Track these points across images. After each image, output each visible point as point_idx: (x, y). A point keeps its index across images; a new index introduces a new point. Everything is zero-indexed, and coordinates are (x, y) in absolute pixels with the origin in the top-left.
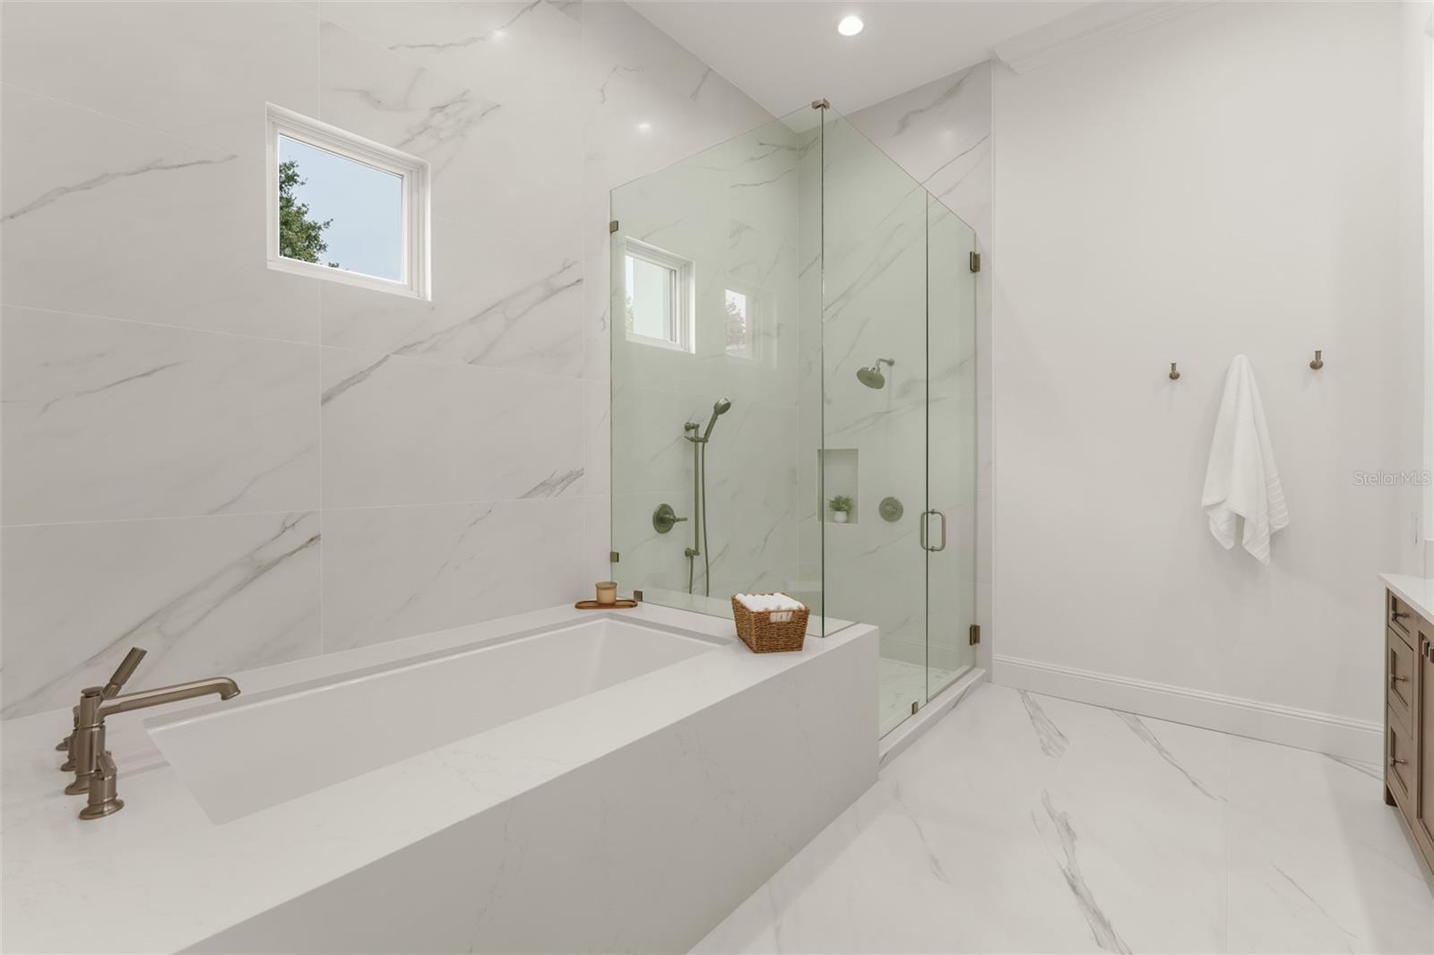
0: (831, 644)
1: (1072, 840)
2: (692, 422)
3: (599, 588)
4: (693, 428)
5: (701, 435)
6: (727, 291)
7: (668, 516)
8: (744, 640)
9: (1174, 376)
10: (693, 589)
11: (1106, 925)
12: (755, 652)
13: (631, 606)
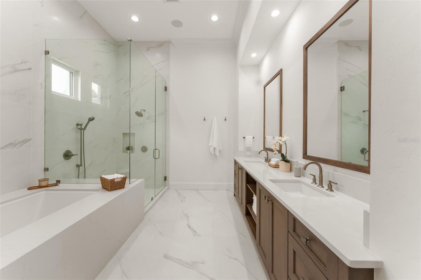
0: (132, 185)
1: (188, 218)
2: (79, 123)
3: (40, 181)
4: (80, 125)
5: (83, 127)
6: (93, 83)
7: (70, 154)
8: (105, 189)
9: (205, 120)
10: (79, 177)
11: (195, 232)
12: (110, 191)
13: (56, 186)
